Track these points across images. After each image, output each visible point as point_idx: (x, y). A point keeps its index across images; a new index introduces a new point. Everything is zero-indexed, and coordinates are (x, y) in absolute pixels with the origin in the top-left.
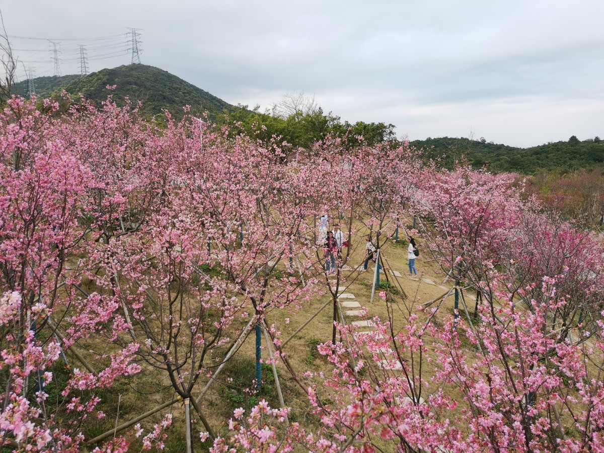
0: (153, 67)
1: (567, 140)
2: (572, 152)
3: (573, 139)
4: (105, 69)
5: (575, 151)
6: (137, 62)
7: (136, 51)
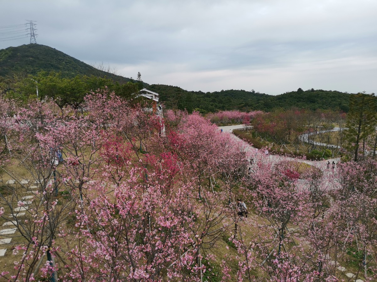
0: (45, 46)
1: (296, 91)
2: (299, 97)
3: (300, 90)
4: (10, 47)
5: (300, 97)
6: (34, 43)
7: (33, 35)
